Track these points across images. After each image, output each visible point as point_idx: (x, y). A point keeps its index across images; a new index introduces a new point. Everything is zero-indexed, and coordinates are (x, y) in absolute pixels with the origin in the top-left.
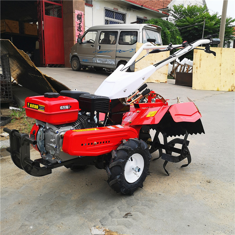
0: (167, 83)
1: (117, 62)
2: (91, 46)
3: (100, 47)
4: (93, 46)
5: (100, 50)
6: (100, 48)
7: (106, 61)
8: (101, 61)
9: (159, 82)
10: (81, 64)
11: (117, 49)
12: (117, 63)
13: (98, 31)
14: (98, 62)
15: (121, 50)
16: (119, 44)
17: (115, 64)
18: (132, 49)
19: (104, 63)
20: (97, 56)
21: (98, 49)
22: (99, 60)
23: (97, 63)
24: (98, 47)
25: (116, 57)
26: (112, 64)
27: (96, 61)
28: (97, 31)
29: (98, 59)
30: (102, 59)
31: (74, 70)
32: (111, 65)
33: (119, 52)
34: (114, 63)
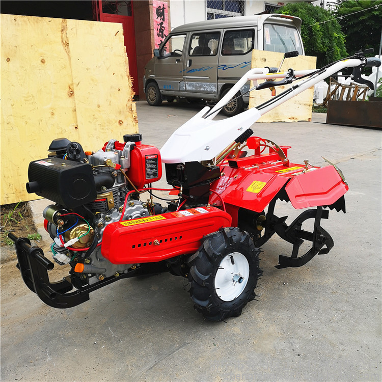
0: (311, 122)
1: (220, 87)
2: (177, 60)
3: (190, 61)
4: (179, 61)
5: (191, 68)
6: (190, 65)
7: (201, 87)
8: (193, 86)
9: (296, 121)
10: (162, 93)
11: (220, 64)
12: (219, 90)
13: (188, 33)
14: (189, 88)
15: (225, 66)
16: (223, 54)
17: (216, 91)
18: (245, 63)
19: (199, 89)
20: (187, 78)
21: (188, 66)
22: (189, 86)
23: (186, 91)
24: (188, 62)
25: (218, 78)
26: (212, 91)
27: (184, 88)
28: (186, 34)
29: (187, 84)
30: (194, 83)
31: (150, 105)
32: (210, 92)
33: (223, 69)
34: (214, 89)
